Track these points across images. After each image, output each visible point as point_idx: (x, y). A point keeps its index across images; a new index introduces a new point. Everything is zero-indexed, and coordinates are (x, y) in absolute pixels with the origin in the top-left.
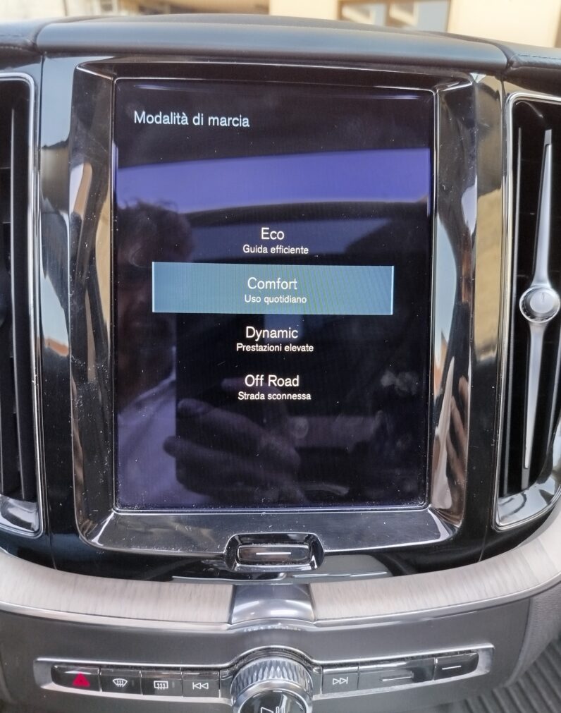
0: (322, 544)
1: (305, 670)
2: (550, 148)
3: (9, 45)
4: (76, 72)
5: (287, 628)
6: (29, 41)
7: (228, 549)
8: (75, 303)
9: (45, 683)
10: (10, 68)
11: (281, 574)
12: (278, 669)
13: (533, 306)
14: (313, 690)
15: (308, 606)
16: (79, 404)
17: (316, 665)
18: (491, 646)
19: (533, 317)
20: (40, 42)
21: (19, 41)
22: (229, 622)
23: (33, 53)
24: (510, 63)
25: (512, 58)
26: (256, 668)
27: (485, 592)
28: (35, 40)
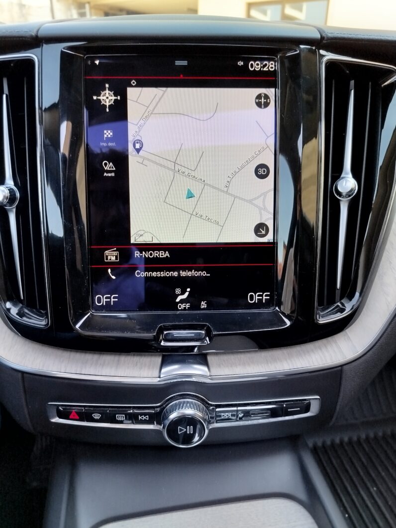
0: (212, 329)
1: (205, 407)
2: (353, 91)
3: (22, 37)
4: (62, 52)
6: (34, 34)
7: (157, 332)
8: (66, 190)
9: (53, 417)
10: (23, 52)
13: (340, 189)
14: (209, 423)
15: (205, 368)
16: (69, 249)
17: (212, 405)
18: (318, 397)
19: (340, 196)
20: (41, 34)
21: (27, 34)
22: (159, 377)
23: (35, 41)
24: (322, 38)
25: (324, 35)
26: (175, 405)
27: (313, 362)
28: (37, 33)
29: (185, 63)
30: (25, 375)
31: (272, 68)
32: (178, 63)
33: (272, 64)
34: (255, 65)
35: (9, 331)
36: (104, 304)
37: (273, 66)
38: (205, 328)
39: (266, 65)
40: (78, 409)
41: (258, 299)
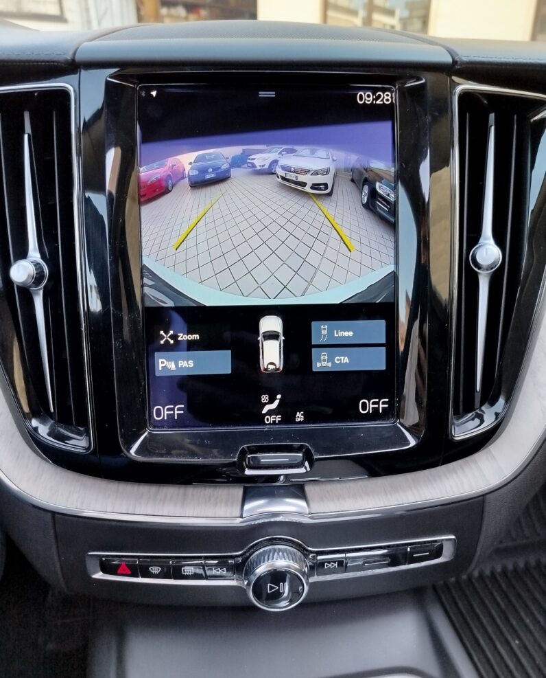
0: (313, 451)
1: (302, 556)
2: (493, 128)
3: (54, 62)
4: (108, 83)
5: (287, 520)
6: (69, 57)
7: (239, 457)
8: (114, 266)
9: (95, 572)
11: (282, 478)
12: (281, 554)
13: (479, 259)
14: (309, 575)
15: (302, 503)
16: (119, 346)
17: (312, 552)
18: (453, 537)
19: (479, 268)
20: (78, 58)
21: (61, 58)
22: (241, 517)
23: (72, 67)
24: (455, 62)
25: (456, 58)
26: (263, 554)
27: (446, 491)
28: (74, 57)
29: (272, 94)
30: (56, 515)
31: (387, 100)
32: (262, 94)
33: (387, 95)
34: (365, 97)
35: (33, 455)
36: (166, 418)
37: (389, 98)
38: (304, 450)
39: (380, 96)
40: (129, 561)
41: (373, 408)
